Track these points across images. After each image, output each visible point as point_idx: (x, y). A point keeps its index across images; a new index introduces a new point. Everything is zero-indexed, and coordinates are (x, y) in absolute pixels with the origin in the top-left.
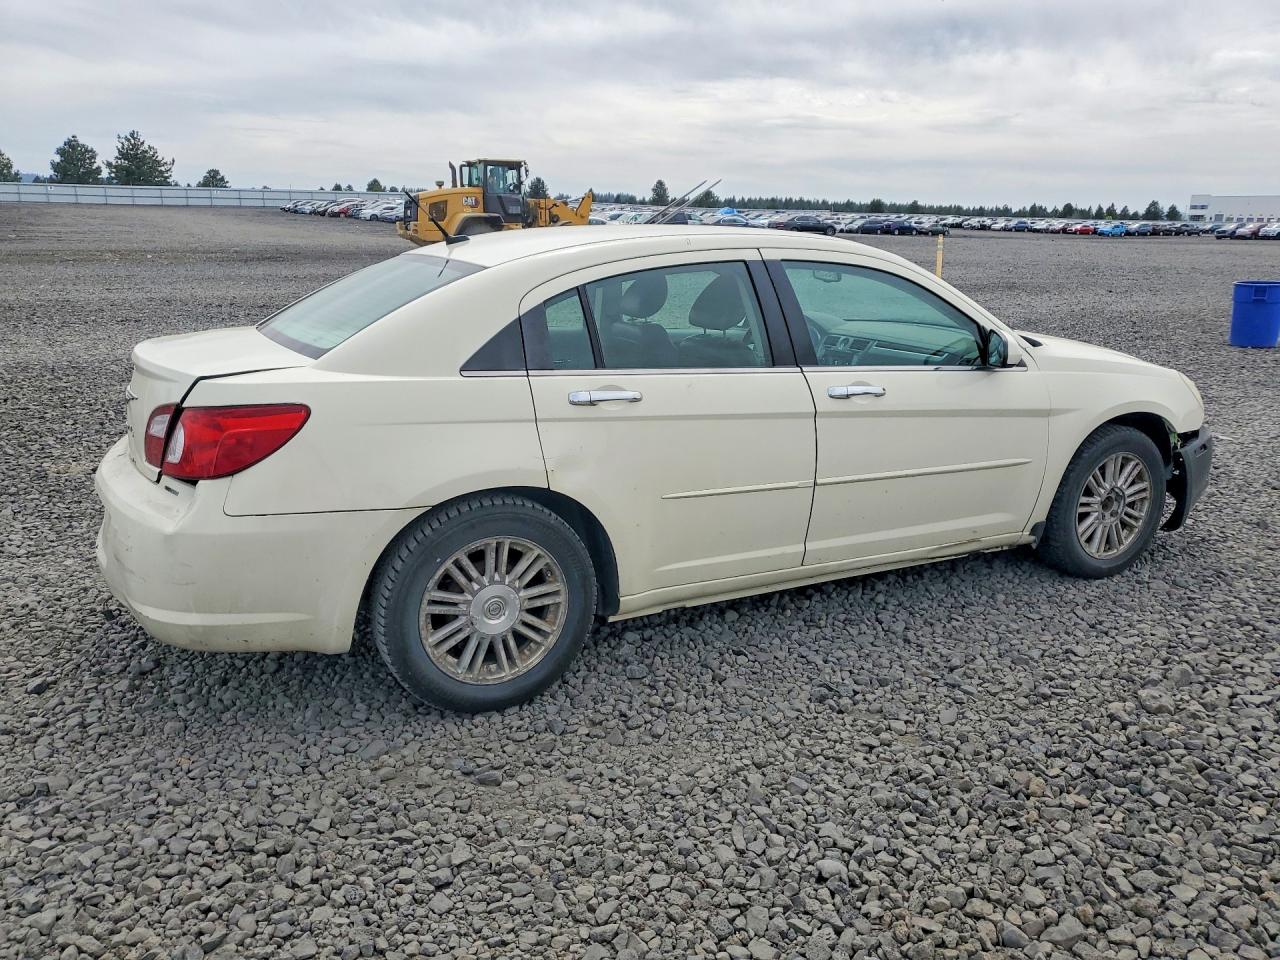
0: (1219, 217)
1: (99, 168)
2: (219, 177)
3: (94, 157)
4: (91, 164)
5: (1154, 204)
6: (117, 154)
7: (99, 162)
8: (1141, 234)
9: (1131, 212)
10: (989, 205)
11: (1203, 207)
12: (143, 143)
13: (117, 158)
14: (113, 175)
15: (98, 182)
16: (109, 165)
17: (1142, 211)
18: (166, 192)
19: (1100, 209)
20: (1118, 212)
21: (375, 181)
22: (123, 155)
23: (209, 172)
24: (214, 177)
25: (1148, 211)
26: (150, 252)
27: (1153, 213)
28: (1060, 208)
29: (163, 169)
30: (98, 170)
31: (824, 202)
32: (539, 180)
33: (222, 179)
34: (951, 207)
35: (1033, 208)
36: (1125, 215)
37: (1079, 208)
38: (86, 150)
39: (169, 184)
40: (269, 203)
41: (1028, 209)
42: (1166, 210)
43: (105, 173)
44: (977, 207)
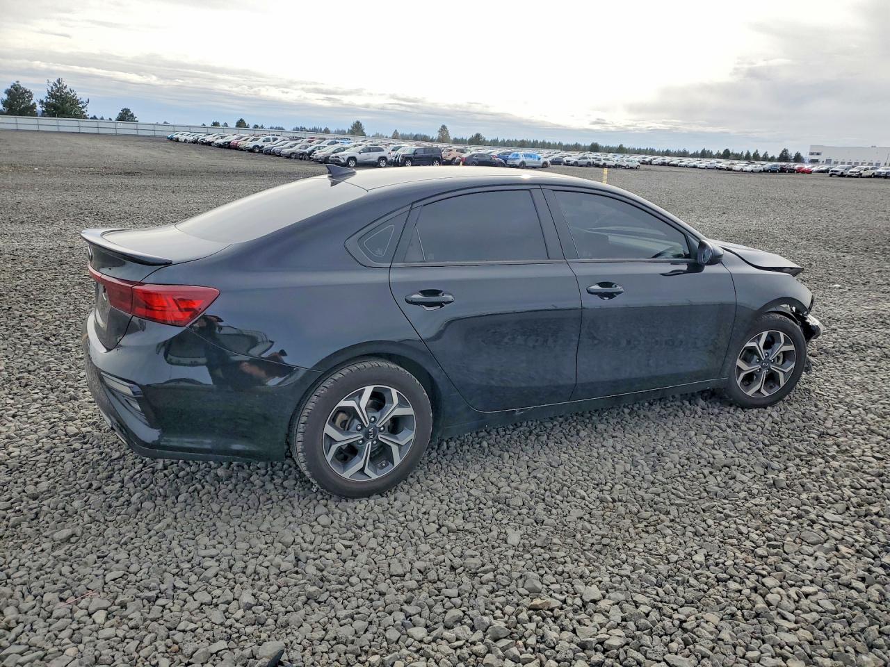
0: (828, 161)
1: (34, 104)
2: (129, 114)
3: (31, 96)
4: (30, 101)
5: (785, 151)
6: (47, 95)
7: (35, 100)
8: (772, 171)
9: (770, 156)
10: (673, 149)
11: (818, 154)
12: (65, 87)
13: (47, 97)
14: (44, 109)
15: (34, 114)
16: (42, 102)
17: (777, 156)
18: (83, 123)
19: (748, 153)
20: (761, 156)
21: (242, 120)
22: (52, 95)
23: (123, 110)
24: (126, 114)
25: (781, 155)
26: (36, 166)
27: (784, 157)
28: (722, 152)
29: (80, 106)
30: (34, 106)
31: (560, 144)
32: (358, 122)
33: (132, 115)
34: (647, 149)
35: (703, 151)
36: (765, 158)
37: (735, 152)
38: (26, 92)
39: (85, 117)
40: (158, 134)
41: (700, 152)
42: (793, 155)
43: (39, 108)
44: (665, 150)
